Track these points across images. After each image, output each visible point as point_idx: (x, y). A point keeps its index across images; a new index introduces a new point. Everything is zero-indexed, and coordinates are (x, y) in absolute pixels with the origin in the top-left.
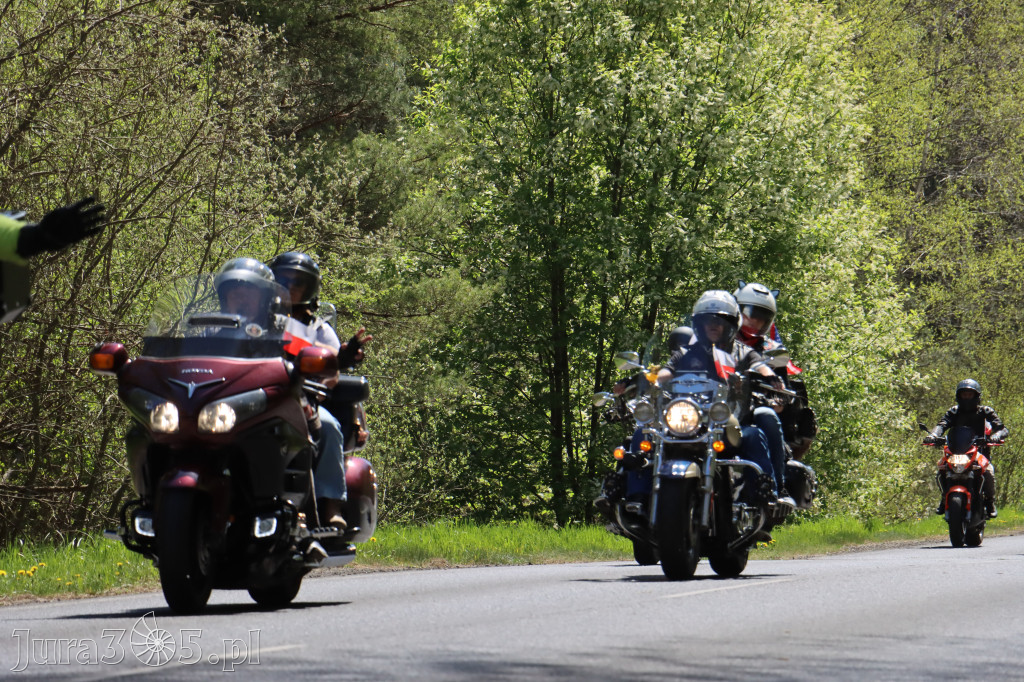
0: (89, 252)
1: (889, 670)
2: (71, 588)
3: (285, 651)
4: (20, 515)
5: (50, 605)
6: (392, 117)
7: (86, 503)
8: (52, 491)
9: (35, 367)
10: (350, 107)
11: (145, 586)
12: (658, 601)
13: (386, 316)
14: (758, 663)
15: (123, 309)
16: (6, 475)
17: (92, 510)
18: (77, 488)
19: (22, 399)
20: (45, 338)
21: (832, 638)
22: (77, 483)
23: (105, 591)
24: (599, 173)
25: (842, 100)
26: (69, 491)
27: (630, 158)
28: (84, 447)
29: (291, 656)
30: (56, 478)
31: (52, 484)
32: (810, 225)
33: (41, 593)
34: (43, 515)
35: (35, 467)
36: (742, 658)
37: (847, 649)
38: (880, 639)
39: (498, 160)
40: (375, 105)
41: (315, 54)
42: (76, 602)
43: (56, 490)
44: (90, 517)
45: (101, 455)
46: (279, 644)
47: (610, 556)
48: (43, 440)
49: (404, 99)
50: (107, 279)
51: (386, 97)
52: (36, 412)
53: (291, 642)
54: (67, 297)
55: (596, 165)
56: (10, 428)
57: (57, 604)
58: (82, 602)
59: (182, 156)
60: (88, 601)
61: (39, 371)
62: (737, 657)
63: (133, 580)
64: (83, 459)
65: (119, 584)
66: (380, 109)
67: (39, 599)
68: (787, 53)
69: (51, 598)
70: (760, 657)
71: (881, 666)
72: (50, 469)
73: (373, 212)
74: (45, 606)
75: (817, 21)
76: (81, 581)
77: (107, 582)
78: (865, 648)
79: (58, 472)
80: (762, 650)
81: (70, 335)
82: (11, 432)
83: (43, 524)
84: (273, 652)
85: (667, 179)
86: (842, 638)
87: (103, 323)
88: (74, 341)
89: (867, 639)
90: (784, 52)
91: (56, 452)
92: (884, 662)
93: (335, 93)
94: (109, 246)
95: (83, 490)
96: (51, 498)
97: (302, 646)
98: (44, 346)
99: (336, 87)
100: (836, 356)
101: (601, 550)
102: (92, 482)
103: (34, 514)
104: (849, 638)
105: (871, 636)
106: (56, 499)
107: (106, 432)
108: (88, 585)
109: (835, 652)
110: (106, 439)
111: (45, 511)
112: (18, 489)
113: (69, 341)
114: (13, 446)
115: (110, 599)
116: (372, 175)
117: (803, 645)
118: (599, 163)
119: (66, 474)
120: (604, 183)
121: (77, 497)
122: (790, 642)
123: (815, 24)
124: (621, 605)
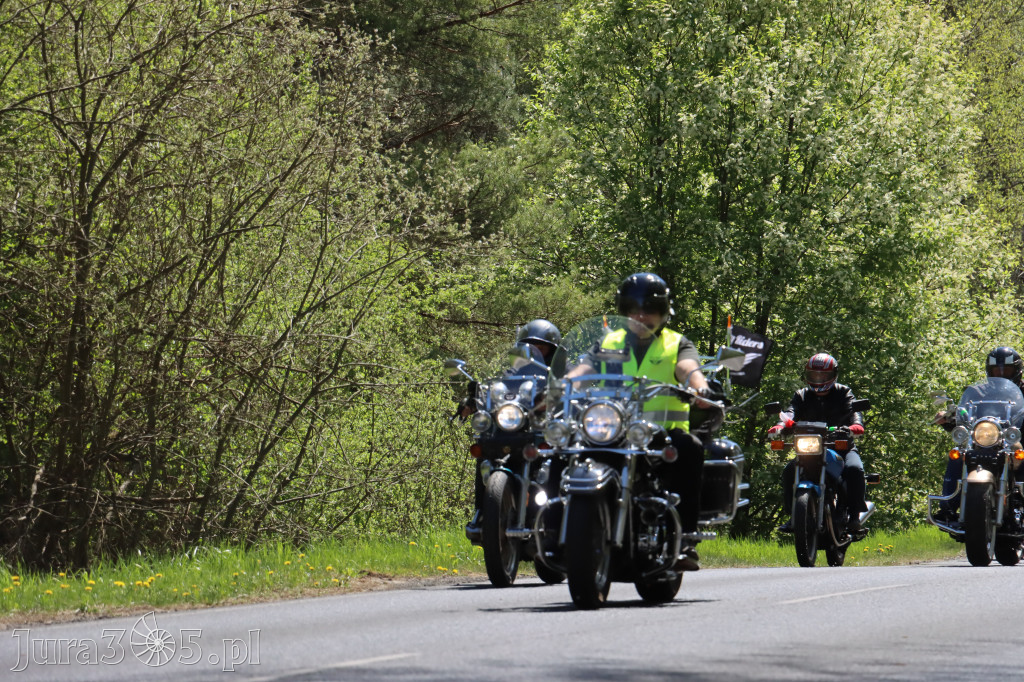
0: (203, 265)
1: (1009, 675)
2: (188, 599)
3: (401, 660)
4: (137, 526)
5: (168, 615)
6: (502, 126)
7: (201, 513)
8: (168, 502)
9: (150, 379)
10: (460, 116)
11: (261, 596)
12: (773, 607)
13: (498, 325)
14: (876, 669)
15: (236, 320)
16: (123, 487)
17: (208, 520)
18: (194, 499)
19: (139, 411)
20: (161, 349)
21: (950, 643)
22: (193, 494)
23: (221, 602)
24: (707, 180)
25: (951, 101)
26: (185, 502)
27: (734, 164)
28: (199, 458)
29: (407, 665)
30: (172, 489)
31: (169, 495)
32: (921, 229)
33: (158, 604)
34: (161, 527)
35: (151, 479)
36: (860, 664)
37: (966, 654)
38: (999, 644)
39: (606, 167)
40: (484, 115)
41: (424, 63)
42: (193, 613)
43: (173, 501)
44: (206, 527)
45: (216, 465)
46: (394, 653)
47: (725, 563)
48: (159, 451)
49: (513, 107)
50: (221, 289)
51: (495, 105)
52: (152, 424)
53: (406, 651)
54: (181, 309)
55: (705, 172)
56: (126, 440)
57: (175, 615)
58: (198, 612)
59: (294, 166)
60: (205, 611)
61: (154, 382)
62: (854, 662)
63: (248, 590)
64: (198, 471)
65: (235, 593)
66: (489, 118)
67: (156, 610)
68: (895, 55)
69: (169, 609)
70: (877, 663)
71: (1001, 670)
72: (165, 480)
73: (484, 222)
74: (162, 616)
75: (925, 22)
76: (198, 593)
77: (223, 592)
78: (983, 653)
79: (173, 483)
80: (879, 655)
81: (185, 347)
82: (127, 444)
83: (160, 535)
84: (388, 661)
85: (776, 184)
86: (960, 643)
87: (217, 334)
88: (189, 351)
89: (986, 644)
90: (892, 54)
91: (172, 463)
92: (1003, 667)
93: (444, 102)
94: (223, 257)
95: (199, 500)
96: (167, 509)
97: (417, 654)
98: (158, 358)
99: (444, 96)
100: (948, 359)
101: (715, 557)
102: (207, 492)
103: (151, 524)
104: (967, 644)
105: (990, 641)
106: (172, 509)
107: (221, 442)
108: (204, 596)
109: (954, 657)
110: (220, 450)
111: (163, 521)
112: (135, 501)
113: (183, 353)
114: (129, 458)
115: (227, 609)
116: (482, 185)
117: (921, 650)
118: (707, 170)
119: (182, 486)
120: (713, 188)
121: (193, 508)
122: (907, 647)
123: (922, 26)
124: (736, 612)
